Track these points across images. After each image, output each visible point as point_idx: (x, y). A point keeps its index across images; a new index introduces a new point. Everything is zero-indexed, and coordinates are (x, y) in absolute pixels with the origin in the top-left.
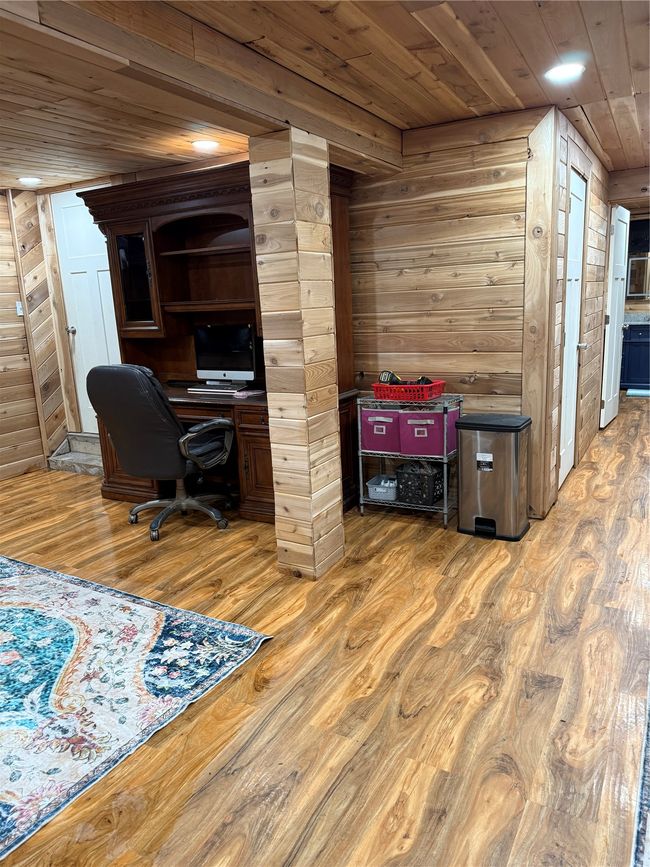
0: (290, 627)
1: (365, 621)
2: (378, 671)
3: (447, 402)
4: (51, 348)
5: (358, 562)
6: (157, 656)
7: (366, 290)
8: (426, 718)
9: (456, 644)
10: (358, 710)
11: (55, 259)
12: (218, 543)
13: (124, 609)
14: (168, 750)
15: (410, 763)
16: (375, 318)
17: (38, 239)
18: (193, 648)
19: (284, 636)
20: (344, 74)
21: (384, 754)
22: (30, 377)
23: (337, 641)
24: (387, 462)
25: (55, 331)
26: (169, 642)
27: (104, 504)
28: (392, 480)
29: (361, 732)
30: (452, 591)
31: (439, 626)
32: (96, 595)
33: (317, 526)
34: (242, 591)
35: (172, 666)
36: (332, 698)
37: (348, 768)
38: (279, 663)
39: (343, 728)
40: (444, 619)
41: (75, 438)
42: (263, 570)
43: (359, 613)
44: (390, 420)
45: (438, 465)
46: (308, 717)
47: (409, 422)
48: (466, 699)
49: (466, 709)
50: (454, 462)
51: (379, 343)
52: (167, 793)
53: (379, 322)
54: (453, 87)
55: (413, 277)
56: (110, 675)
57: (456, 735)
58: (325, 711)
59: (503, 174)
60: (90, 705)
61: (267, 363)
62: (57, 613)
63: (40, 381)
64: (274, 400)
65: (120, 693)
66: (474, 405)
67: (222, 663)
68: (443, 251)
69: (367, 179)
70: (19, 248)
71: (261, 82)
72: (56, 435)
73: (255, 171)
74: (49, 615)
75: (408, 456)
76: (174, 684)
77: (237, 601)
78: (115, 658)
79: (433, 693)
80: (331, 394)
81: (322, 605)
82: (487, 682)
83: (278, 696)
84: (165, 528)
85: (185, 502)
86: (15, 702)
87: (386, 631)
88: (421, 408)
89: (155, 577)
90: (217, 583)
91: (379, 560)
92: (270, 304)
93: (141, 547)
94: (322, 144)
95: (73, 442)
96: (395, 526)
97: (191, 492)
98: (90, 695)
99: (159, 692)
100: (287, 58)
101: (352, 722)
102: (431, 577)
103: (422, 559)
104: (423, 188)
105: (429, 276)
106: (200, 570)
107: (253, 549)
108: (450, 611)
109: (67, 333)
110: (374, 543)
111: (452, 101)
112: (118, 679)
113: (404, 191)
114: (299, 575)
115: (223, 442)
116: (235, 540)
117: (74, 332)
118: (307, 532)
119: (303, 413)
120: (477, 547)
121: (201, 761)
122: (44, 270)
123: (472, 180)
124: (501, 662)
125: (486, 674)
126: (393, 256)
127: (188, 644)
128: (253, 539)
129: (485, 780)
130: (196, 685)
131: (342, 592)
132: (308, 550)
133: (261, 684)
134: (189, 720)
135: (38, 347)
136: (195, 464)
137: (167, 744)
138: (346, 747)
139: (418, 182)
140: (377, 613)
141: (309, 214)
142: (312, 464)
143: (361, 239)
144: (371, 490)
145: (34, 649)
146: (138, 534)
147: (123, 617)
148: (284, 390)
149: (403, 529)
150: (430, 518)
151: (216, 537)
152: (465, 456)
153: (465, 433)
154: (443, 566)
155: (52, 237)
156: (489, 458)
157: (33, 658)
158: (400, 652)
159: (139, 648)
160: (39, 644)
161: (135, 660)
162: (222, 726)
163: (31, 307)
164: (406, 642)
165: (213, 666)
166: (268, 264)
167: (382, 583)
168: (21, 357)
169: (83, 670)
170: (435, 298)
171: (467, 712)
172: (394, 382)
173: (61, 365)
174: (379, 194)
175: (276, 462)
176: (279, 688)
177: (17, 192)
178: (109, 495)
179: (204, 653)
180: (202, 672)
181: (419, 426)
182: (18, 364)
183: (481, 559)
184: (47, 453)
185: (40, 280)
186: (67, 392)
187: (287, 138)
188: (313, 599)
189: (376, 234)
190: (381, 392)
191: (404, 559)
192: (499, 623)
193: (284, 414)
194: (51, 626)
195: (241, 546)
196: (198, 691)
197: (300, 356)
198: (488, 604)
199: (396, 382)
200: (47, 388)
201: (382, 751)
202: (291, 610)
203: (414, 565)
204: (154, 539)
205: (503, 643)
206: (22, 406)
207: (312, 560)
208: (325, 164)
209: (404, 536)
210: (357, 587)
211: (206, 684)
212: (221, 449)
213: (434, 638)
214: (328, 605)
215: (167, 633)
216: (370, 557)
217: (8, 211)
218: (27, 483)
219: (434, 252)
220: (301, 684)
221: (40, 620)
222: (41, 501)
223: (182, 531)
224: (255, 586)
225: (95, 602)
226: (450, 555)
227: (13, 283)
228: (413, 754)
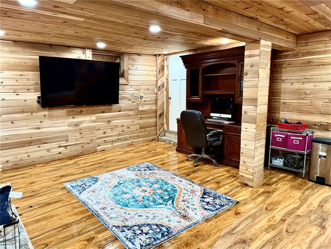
0: (245, 200)
1: (272, 203)
2: (278, 217)
3: (308, 132)
4: (163, 103)
5: (269, 185)
6: (203, 199)
7: (277, 89)
8: (296, 235)
9: (308, 215)
10: (271, 227)
11: (168, 75)
12: (216, 171)
13: (190, 184)
14: (211, 224)
15: (291, 245)
16: (280, 99)
17: (163, 70)
18: (214, 199)
19: (244, 202)
20: (281, 22)
21: (281, 241)
22: (156, 111)
23: (263, 207)
24: (280, 152)
25: (165, 97)
26: (206, 196)
27: (176, 153)
28: (282, 159)
29: (273, 233)
30: (306, 200)
31: (300, 209)
33: (255, 169)
34: (227, 186)
35: (208, 203)
36: (262, 222)
37: (269, 241)
38: (241, 209)
39: (267, 231)
40: (302, 208)
41: (166, 132)
42: (233, 181)
43: (269, 201)
44: (284, 136)
45: (303, 155)
46: (254, 225)
47: (292, 138)
48: (312, 232)
49: (311, 235)
50: (309, 155)
51: (281, 108)
52: (213, 234)
53: (282, 101)
54: (321, 23)
55: (297, 86)
56: (190, 201)
57: (308, 241)
58: (260, 225)
60: (186, 208)
61: (243, 113)
62: (171, 182)
63: (159, 113)
64: (244, 126)
65: (194, 207)
66: (318, 134)
67: (224, 206)
68: (311, 77)
69: (282, 52)
70: (158, 72)
71: (254, 28)
72: (160, 131)
73: (246, 53)
74: (168, 182)
75: (290, 150)
76: (210, 208)
77: (226, 189)
78: (190, 197)
79: (298, 228)
80: (264, 125)
81: (256, 195)
82: (320, 229)
83: (243, 218)
84: (198, 163)
85: (205, 156)
86: (165, 203)
87: (280, 207)
88: (296, 133)
89: (198, 177)
90: (218, 183)
91: (277, 185)
92: (247, 93)
93: (191, 168)
94: (270, 43)
95: (166, 133)
96: (282, 175)
97: (206, 153)
98: (185, 206)
99: (205, 209)
100: (263, 20)
101: (270, 230)
102: (298, 194)
103: (293, 187)
104: (304, 55)
105: (304, 85)
106: (211, 178)
107: (229, 175)
108: (305, 205)
109: (169, 98)
110: (274, 180)
111: (319, 26)
112: (193, 203)
113: (296, 55)
114: (247, 185)
115: (219, 137)
116: (221, 172)
118: (252, 171)
119: (255, 131)
120: (317, 187)
121: (221, 229)
122: (164, 79)
123: (325, 52)
124: (325, 224)
125: (319, 227)
126: (289, 78)
127: (212, 198)
128: (228, 171)
130: (217, 210)
131: (263, 193)
132: (251, 177)
133: (237, 214)
134: (216, 218)
135: (159, 103)
136: (210, 144)
137: (210, 223)
138: (268, 236)
139: (302, 53)
140: (276, 202)
141: (263, 66)
142: (256, 148)
143: (277, 72)
144: (273, 161)
145: (167, 191)
146: (189, 164)
147: (191, 187)
148: (248, 122)
149: (286, 177)
150: (297, 175)
151: (215, 169)
152: (314, 153)
153: (315, 144)
154: (302, 191)
155: (168, 69)
156: (325, 154)
157: (167, 193)
158: (286, 214)
159: (197, 196)
160: (168, 189)
161: (196, 199)
162: (227, 222)
163: (159, 90)
164: (288, 212)
165: (222, 206)
166: (247, 82)
167: (278, 193)
168: (154, 105)
169: (181, 199)
170: (306, 93)
171: (311, 237)
172: (286, 122)
173: (165, 109)
174: (287, 56)
175: (242, 146)
176: (243, 216)
177: (159, 55)
178: (179, 150)
179: (218, 201)
180: (218, 207)
181: (296, 140)
182: (153, 107)
183: (318, 191)
184: (158, 136)
185: (162, 82)
186: (166, 117)
187: (259, 43)
188: (252, 193)
189: (284, 70)
190: (281, 126)
191: (286, 187)
192: (325, 212)
193: (247, 130)
194: (170, 185)
195: (224, 173)
196: (217, 211)
197: (256, 112)
198: (321, 206)
199: (288, 123)
200: (161, 115)
201: (281, 240)
202: (244, 195)
203: (290, 189)
204: (195, 166)
205: (327, 219)
206: (153, 120)
207: (252, 180)
208: (270, 50)
209: (286, 179)
210: (269, 192)
211: (220, 210)
212: (218, 140)
213: (299, 212)
214: (258, 196)
215: (205, 194)
216: (273, 184)
217: (156, 61)
218: (153, 144)
219: (307, 77)
220: (251, 216)
221: (166, 183)
222: (158, 150)
223: (204, 165)
224: (231, 186)
225: (181, 181)
226: (306, 188)
227: (155, 82)
228: (292, 242)
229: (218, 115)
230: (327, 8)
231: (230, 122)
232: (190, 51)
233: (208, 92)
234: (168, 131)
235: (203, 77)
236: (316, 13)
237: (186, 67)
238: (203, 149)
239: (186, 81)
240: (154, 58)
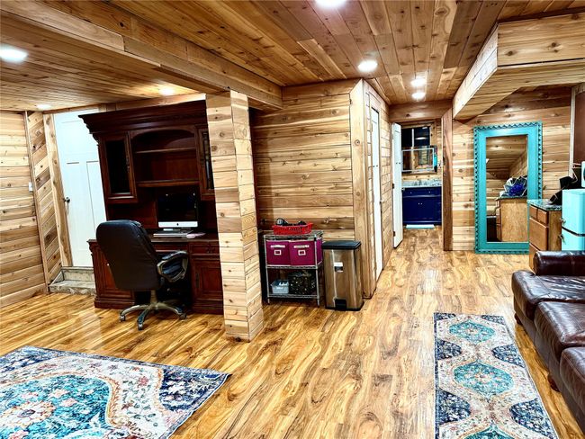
0: (240, 368)
1: (283, 360)
2: (297, 383)
3: (314, 235)
4: (52, 212)
5: (273, 330)
6: (165, 391)
7: (264, 173)
8: (326, 402)
9: (335, 366)
10: (290, 403)
11: (56, 154)
12: (182, 328)
13: (135, 369)
14: (188, 435)
15: (323, 423)
16: (270, 188)
17: (44, 142)
18: (186, 384)
19: (239, 373)
20: (257, 63)
21: (308, 421)
22: (36, 231)
23: (270, 372)
24: (281, 272)
25: (55, 200)
26: (170, 383)
27: (96, 312)
28: (285, 282)
29: (294, 412)
30: (329, 339)
31: (324, 358)
32: (114, 363)
33: (250, 310)
34: (206, 352)
35: (176, 395)
36: (275, 398)
37: (291, 429)
38: (238, 386)
39: (284, 411)
40: (326, 354)
41: (67, 271)
42: (216, 340)
43: (279, 357)
44: (284, 246)
45: (312, 271)
46: (263, 409)
47: (295, 247)
48: (346, 391)
49: (346, 395)
50: (321, 269)
51: (274, 202)
53: (273, 191)
54: (312, 70)
55: (291, 166)
56: (139, 403)
57: (344, 406)
58: (272, 405)
59: (338, 112)
60: (133, 420)
61: (218, 216)
62: (91, 375)
63: (44, 233)
64: (222, 238)
65: (149, 412)
66: (329, 236)
67: (206, 390)
68: (308, 152)
69: (264, 113)
70: (32, 148)
71: (217, 69)
72: (53, 270)
73: (210, 112)
74: (85, 377)
75: (295, 267)
76: (181, 403)
77: (205, 358)
78: (139, 395)
79: (327, 390)
80: (253, 231)
81: (257, 354)
82: (354, 381)
83: (244, 402)
84: (146, 322)
85: (158, 305)
86: (84, 425)
87: (296, 363)
88: (299, 239)
89: (148, 350)
90: (190, 350)
91: (285, 328)
92: (220, 182)
93: (132, 335)
94: (244, 97)
95: (66, 274)
96: (290, 309)
97: (160, 299)
98: (130, 415)
99: (173, 409)
100: (229, 56)
101: (288, 408)
102: (315, 334)
103: (309, 325)
104: (295, 118)
105: (301, 165)
106: (176, 344)
107: (206, 330)
108: (329, 349)
109: (63, 201)
110: (280, 319)
111: (309, 74)
112: (145, 405)
113: (284, 119)
114: (239, 340)
115: (181, 265)
116: (192, 327)
117: (68, 201)
118: (245, 313)
119: (241, 244)
120: (338, 316)
122: (47, 162)
123: (321, 115)
124: (360, 371)
125: (354, 378)
126: (279, 154)
127: (183, 383)
128: (205, 323)
129: (361, 425)
130: (194, 402)
131: (267, 347)
132: (245, 324)
133: (231, 398)
134: (196, 419)
135: (43, 212)
136: (166, 279)
137: (186, 432)
138: (287, 421)
139: (293, 115)
140: (289, 356)
141: (240, 135)
142: (246, 273)
143: (261, 145)
144: (273, 288)
145: (85, 396)
146: (127, 328)
147: (137, 373)
148: (229, 231)
149: (295, 310)
150: (309, 303)
151: (179, 325)
152: (326, 266)
153: (326, 251)
154: (321, 327)
155: (54, 141)
156: (341, 265)
157: (86, 401)
158: (306, 373)
159: (152, 388)
160: (87, 393)
161: (153, 394)
162: (217, 420)
163: (39, 185)
164: (309, 368)
165: (201, 392)
166: (218, 162)
167: (288, 340)
168: (31, 218)
169: (120, 403)
170: (304, 177)
171: (347, 397)
172: (284, 224)
173: (58, 222)
174: (271, 120)
175: (224, 273)
176: (243, 398)
177: (30, 113)
178: (100, 305)
179: (194, 386)
180: (195, 396)
181: (301, 249)
182: (29, 223)
183: (341, 322)
184: (48, 282)
185: (44, 168)
186: (63, 240)
187: (229, 96)
188: (250, 352)
189: (269, 142)
190: (278, 230)
191: (299, 326)
192: (356, 353)
193: (229, 245)
194: (91, 383)
195: (198, 328)
196: (196, 405)
197: (238, 212)
198: (349, 344)
199: (286, 224)
200: (50, 238)
201: (307, 420)
202: (238, 360)
203: (304, 328)
204: (141, 329)
205: (360, 362)
206: (32, 251)
207: (247, 330)
208: (246, 108)
209: (296, 313)
210: (275, 343)
211: (200, 401)
212: (180, 270)
213: (323, 364)
214: (260, 354)
215: (167, 379)
216: (279, 327)
217: (24, 125)
218: (38, 303)
219: (303, 152)
220: (254, 394)
221: (81, 381)
222: (52, 314)
223: (158, 323)
224: (213, 349)
225: (114, 367)
226: (324, 321)
227: (27, 170)
228: (323, 418)
229: (174, 224)
230: (319, 46)
231: (197, 235)
232: (99, 105)
233: (148, 184)
234: (71, 268)
235: (135, 157)
236: (304, 53)
237: (96, 137)
238: (153, 293)
239: (98, 163)
240: (18, 119)
